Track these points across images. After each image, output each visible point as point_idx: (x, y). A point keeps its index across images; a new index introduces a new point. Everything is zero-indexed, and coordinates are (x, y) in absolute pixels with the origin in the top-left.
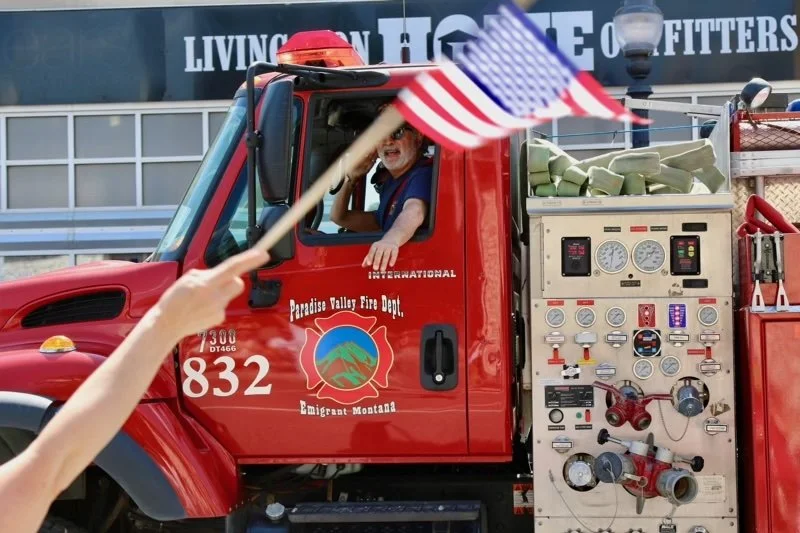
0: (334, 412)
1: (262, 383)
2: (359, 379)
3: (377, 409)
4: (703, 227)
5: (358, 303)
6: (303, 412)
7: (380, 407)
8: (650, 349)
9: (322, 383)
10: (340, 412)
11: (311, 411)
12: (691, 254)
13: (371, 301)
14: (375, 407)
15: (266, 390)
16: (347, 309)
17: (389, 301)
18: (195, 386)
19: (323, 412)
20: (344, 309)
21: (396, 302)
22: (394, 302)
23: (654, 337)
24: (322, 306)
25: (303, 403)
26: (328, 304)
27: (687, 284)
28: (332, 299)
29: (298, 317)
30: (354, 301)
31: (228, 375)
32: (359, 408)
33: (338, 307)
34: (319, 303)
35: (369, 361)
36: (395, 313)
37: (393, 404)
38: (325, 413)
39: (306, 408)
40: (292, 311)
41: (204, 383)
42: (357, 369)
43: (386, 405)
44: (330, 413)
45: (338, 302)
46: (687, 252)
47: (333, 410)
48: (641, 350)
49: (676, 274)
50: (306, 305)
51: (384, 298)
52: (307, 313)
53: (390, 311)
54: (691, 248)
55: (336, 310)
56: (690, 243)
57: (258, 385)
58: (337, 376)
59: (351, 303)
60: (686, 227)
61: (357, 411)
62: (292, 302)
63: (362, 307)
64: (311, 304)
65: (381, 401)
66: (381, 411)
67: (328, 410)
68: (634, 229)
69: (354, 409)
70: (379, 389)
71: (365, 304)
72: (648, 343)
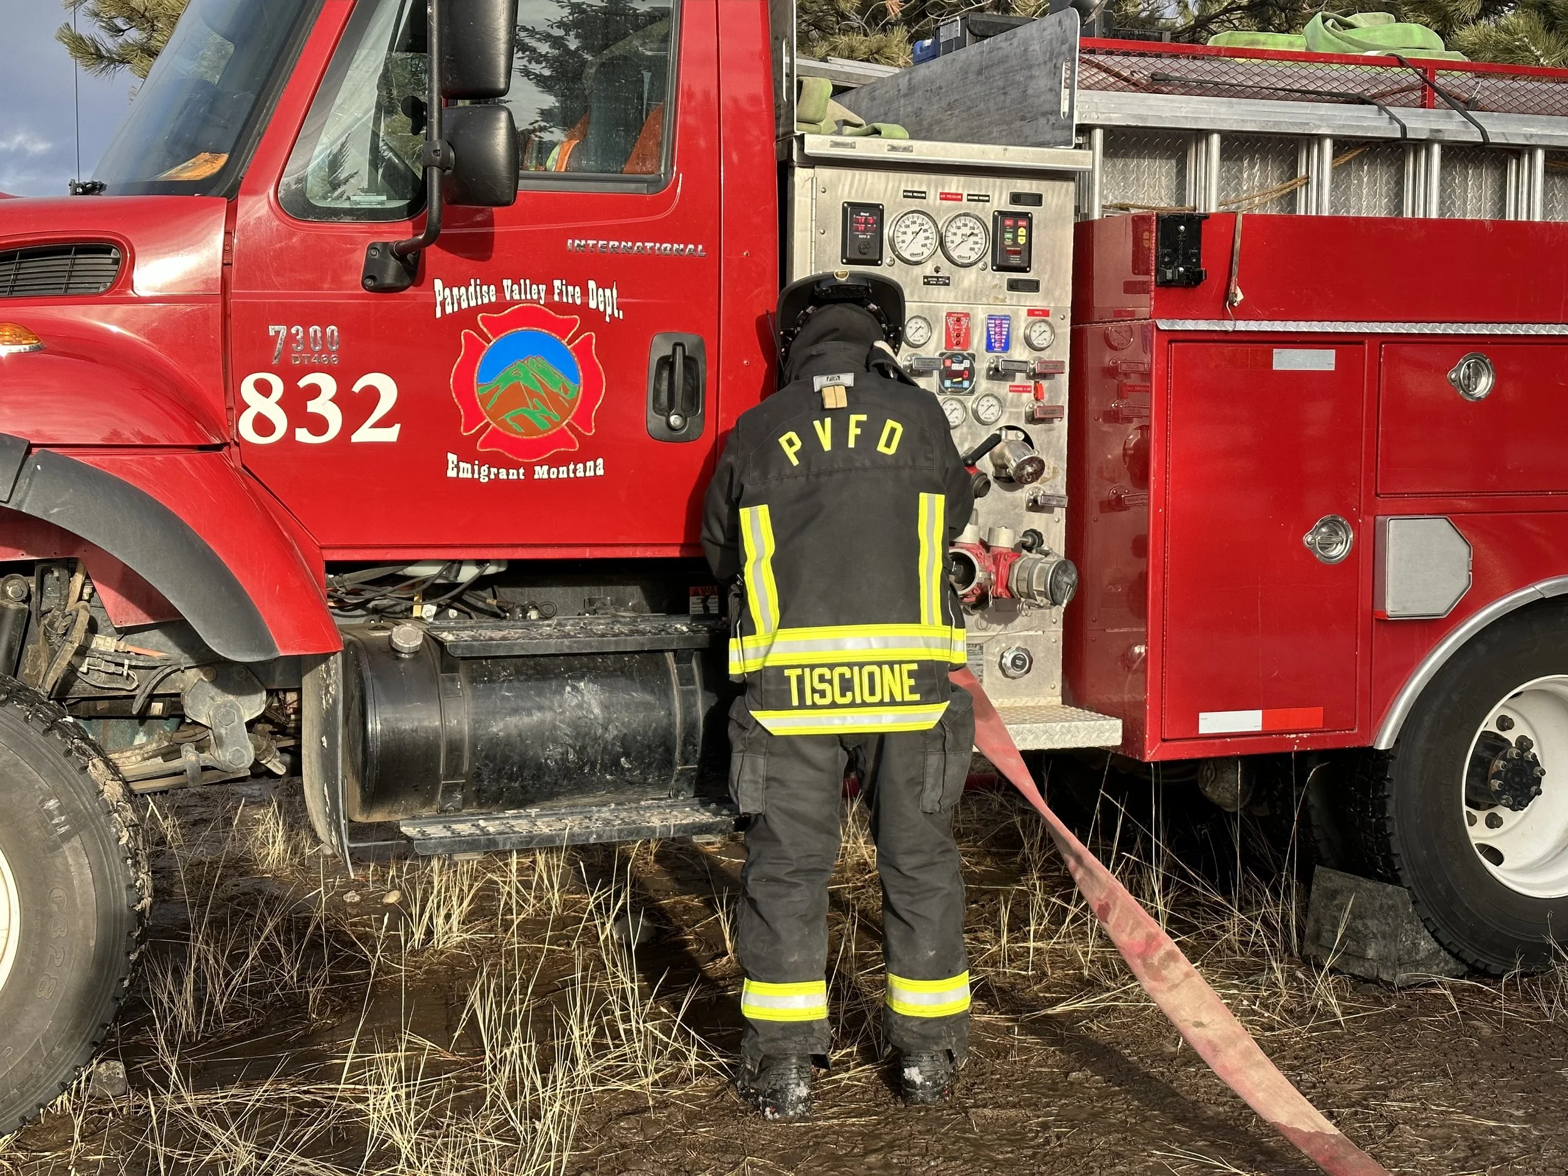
0: (503, 474)
1: (384, 423)
2: (548, 419)
3: (575, 471)
4: (1037, 200)
5: (550, 291)
6: (452, 473)
7: (580, 466)
8: (961, 383)
9: (488, 425)
10: (513, 474)
11: (466, 471)
12: (1022, 240)
13: (570, 288)
14: (572, 467)
15: (391, 434)
16: (532, 301)
17: (600, 290)
18: (263, 425)
19: (485, 474)
20: (526, 301)
21: (611, 294)
22: (608, 292)
23: (966, 364)
24: (489, 295)
25: (452, 458)
26: (500, 290)
27: (1013, 286)
28: (507, 283)
29: (449, 310)
30: (543, 287)
31: (324, 406)
32: (546, 468)
33: (516, 297)
34: (485, 288)
35: (566, 391)
36: (609, 311)
37: (600, 461)
38: (488, 476)
39: (457, 467)
40: (439, 299)
41: (280, 421)
42: (545, 403)
43: (590, 464)
44: (497, 475)
45: (515, 287)
46: (1016, 236)
47: (503, 472)
48: (948, 383)
49: (1001, 268)
50: (463, 289)
51: (592, 284)
52: (464, 305)
53: (601, 308)
54: (1022, 231)
55: (513, 303)
56: (1020, 223)
57: (376, 425)
58: (513, 413)
59: (537, 292)
60: (1016, 198)
61: (541, 472)
62: (438, 284)
63: (556, 298)
64: (471, 289)
65: (581, 458)
66: (580, 474)
67: (494, 470)
68: (945, 197)
69: (537, 468)
70: (579, 436)
71: (560, 294)
72: (959, 374)
